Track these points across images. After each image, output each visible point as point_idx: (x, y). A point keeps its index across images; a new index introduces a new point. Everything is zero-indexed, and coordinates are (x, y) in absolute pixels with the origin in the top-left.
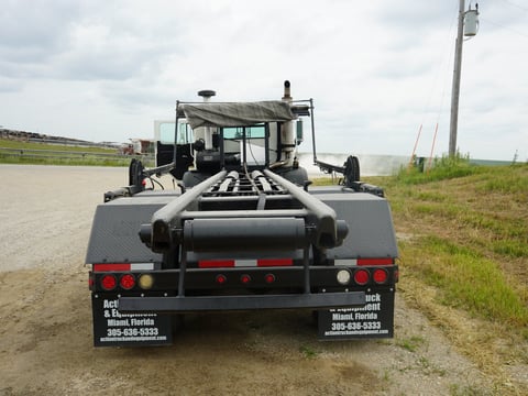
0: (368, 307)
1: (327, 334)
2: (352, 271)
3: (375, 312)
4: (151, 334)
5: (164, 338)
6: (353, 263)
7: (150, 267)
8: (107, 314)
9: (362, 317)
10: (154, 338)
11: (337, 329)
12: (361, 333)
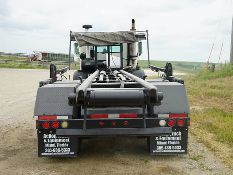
0: (175, 138)
1: (154, 151)
2: (166, 120)
3: (178, 141)
4: (67, 151)
5: (73, 153)
6: (167, 116)
7: (66, 117)
8: (45, 141)
9: (172, 143)
10: (68, 153)
11: (159, 150)
12: (171, 151)
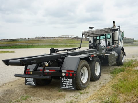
0: (70, 82)
1: (62, 87)
2: (65, 73)
3: (71, 83)
6: (66, 71)
9: (69, 84)
11: (64, 86)
12: (69, 88)
